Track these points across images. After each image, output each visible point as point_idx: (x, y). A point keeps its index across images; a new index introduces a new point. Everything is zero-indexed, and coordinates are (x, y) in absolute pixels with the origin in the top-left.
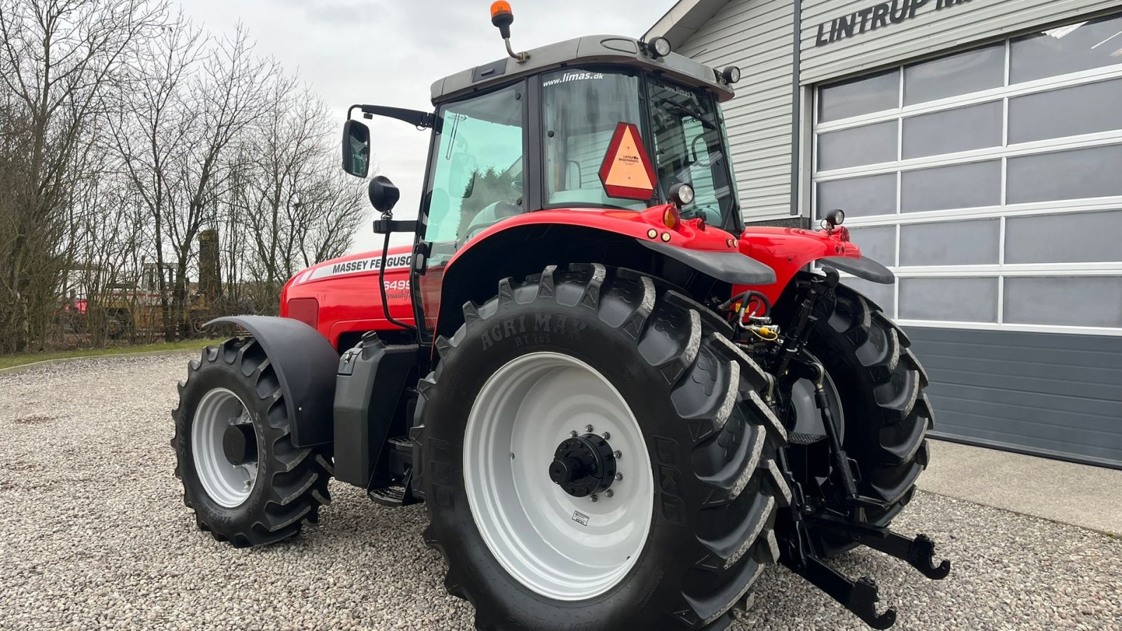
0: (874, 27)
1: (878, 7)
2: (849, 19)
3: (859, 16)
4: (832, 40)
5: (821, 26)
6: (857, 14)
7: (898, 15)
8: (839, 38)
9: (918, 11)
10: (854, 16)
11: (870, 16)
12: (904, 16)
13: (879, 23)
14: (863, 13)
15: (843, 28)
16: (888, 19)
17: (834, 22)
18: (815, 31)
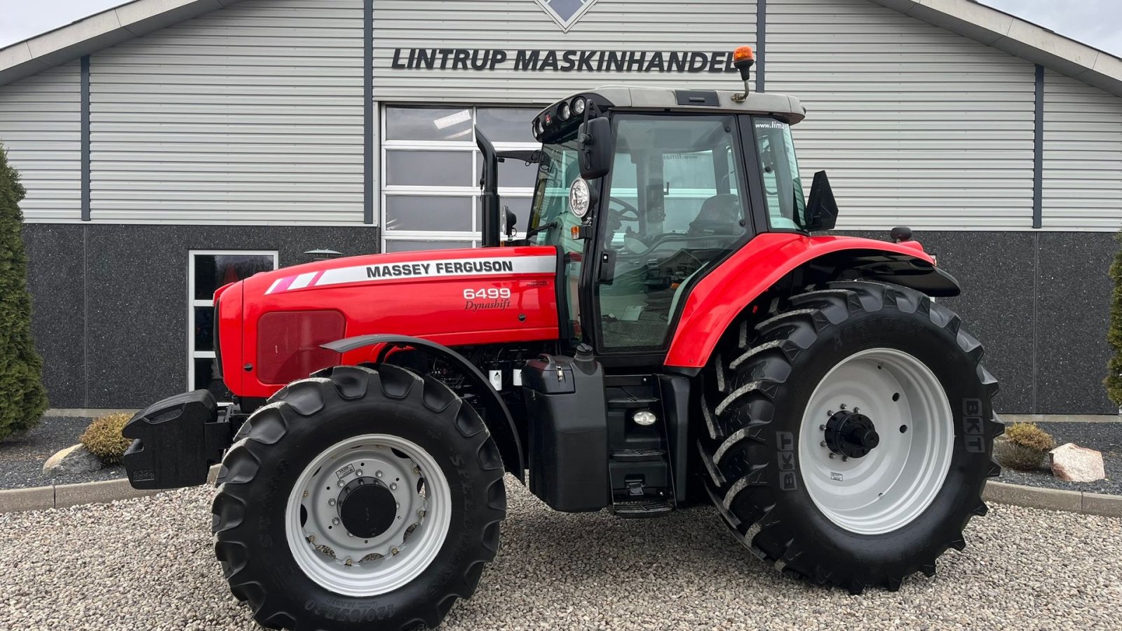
0: (455, 67)
1: (459, 51)
2: (429, 53)
3: (440, 53)
4: (410, 66)
5: (398, 51)
6: (438, 51)
7: (479, 63)
8: (418, 67)
9: (497, 66)
10: (434, 51)
11: (451, 56)
12: (486, 65)
13: (460, 65)
14: (446, 52)
15: (422, 59)
16: (469, 63)
17: (413, 51)
18: (392, 53)
